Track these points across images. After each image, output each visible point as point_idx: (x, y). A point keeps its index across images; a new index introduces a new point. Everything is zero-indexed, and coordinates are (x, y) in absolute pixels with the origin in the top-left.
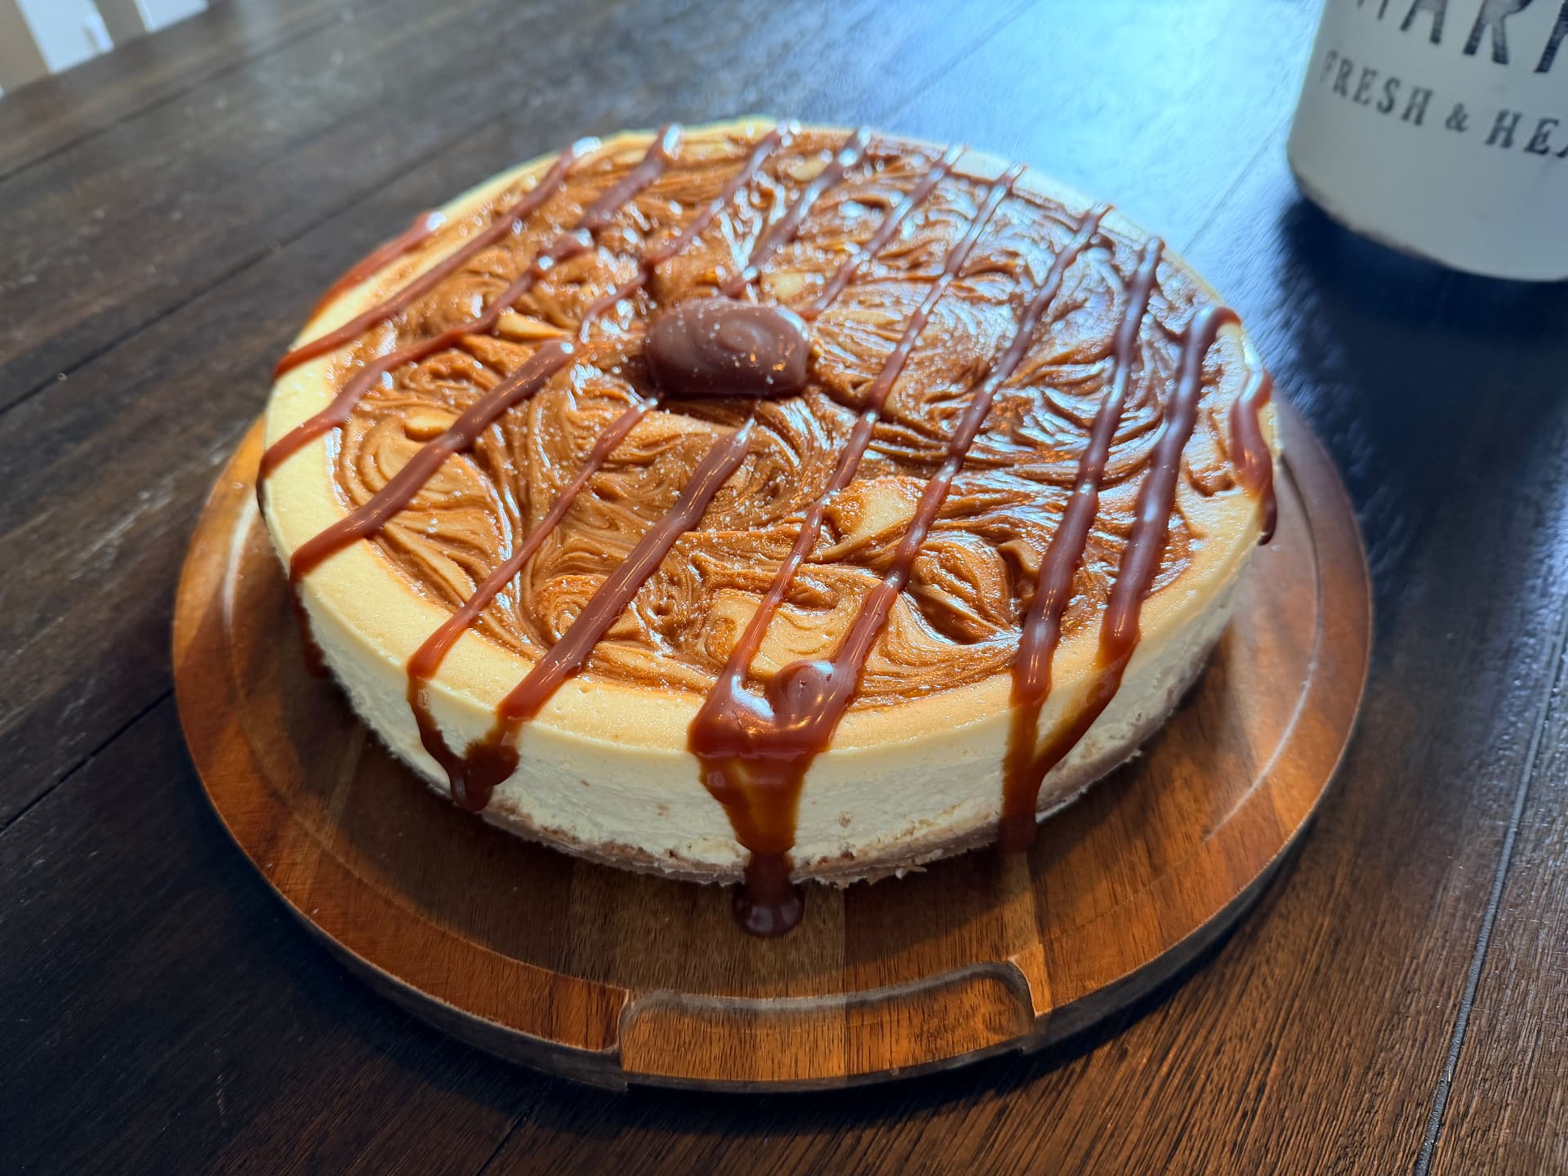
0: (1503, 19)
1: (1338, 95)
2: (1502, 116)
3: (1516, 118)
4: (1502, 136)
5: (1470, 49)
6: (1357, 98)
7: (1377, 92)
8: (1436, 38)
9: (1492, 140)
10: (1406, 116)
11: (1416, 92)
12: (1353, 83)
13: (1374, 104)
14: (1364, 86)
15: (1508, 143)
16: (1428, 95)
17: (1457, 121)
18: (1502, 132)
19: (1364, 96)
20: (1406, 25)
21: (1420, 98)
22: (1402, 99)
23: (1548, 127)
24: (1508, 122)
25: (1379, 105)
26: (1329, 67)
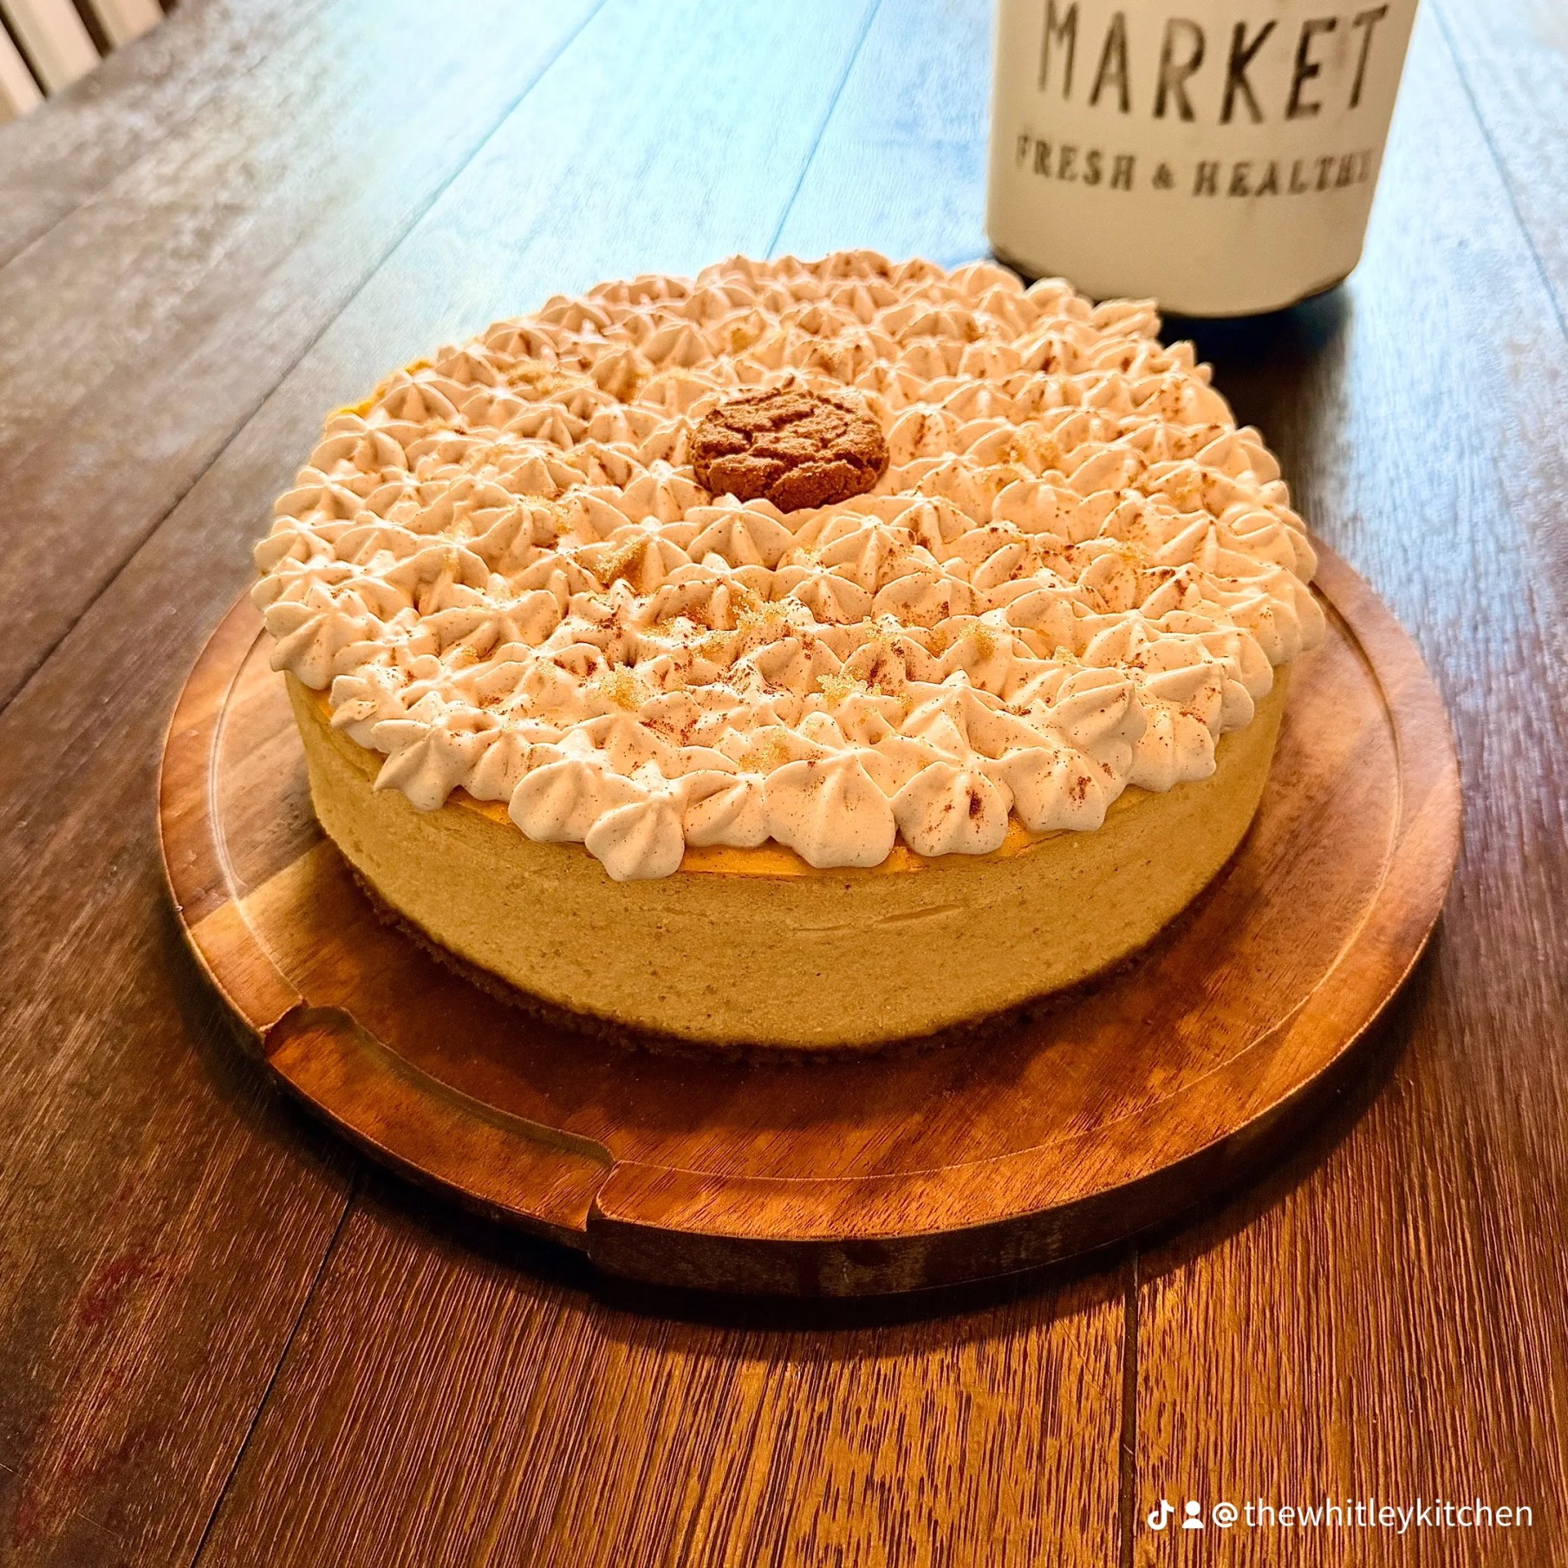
0: (1180, 83)
1: (1041, 177)
2: (1202, 166)
3: (1215, 166)
4: (1206, 185)
5: (1160, 110)
6: (1062, 174)
7: (1080, 165)
8: (1125, 105)
9: (1198, 189)
10: (1115, 183)
11: (1119, 159)
12: (1054, 160)
13: (1080, 179)
14: (1066, 163)
15: (1213, 189)
16: (1131, 160)
17: (1163, 177)
18: (1205, 181)
19: (1068, 173)
20: (1095, 97)
21: (1124, 164)
22: (1107, 168)
23: (1244, 171)
24: (1207, 171)
25: (1086, 178)
26: (1023, 152)
